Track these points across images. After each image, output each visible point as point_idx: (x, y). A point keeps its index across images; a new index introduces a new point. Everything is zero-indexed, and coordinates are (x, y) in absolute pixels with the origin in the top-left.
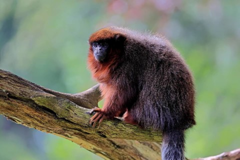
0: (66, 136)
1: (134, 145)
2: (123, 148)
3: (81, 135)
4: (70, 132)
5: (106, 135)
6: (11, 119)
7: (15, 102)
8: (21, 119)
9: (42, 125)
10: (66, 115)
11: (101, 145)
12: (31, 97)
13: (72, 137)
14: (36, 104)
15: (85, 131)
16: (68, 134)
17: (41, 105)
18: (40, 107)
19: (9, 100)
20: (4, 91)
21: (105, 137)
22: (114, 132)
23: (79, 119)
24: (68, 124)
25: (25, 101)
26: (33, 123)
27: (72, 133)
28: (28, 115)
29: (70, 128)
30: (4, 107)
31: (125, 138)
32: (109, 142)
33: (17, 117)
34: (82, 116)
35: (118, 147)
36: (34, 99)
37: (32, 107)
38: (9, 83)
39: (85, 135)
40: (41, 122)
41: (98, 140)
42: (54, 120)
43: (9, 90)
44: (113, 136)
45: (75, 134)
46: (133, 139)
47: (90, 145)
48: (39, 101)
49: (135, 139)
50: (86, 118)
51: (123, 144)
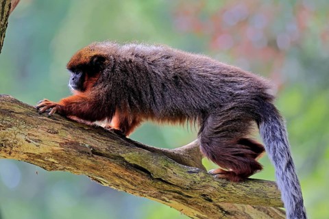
0: (164, 200)
1: (246, 211)
2: (233, 215)
3: (181, 199)
4: (168, 196)
5: (212, 199)
6: (96, 180)
7: (100, 159)
8: (108, 180)
9: (133, 187)
10: (162, 174)
11: (206, 212)
12: (120, 154)
13: (171, 201)
14: (126, 162)
15: (186, 194)
16: (166, 198)
17: (132, 162)
18: (131, 165)
19: (93, 156)
20: (87, 145)
21: (210, 201)
22: (222, 195)
23: (179, 179)
24: (165, 186)
25: (112, 158)
26: (123, 185)
27: (171, 197)
28: (116, 175)
29: (168, 191)
30: (87, 166)
31: (236, 202)
32: (216, 207)
33: (103, 178)
34: (182, 175)
35: (227, 213)
36: (123, 155)
37: (121, 165)
38: (92, 136)
39: (186, 198)
40: (132, 184)
41: (202, 205)
42: (148, 181)
43: (93, 145)
44: (220, 200)
45: (174, 197)
46: (244, 203)
47: (193, 211)
48: (130, 158)
49: (248, 203)
50: (187, 178)
51: (233, 209)
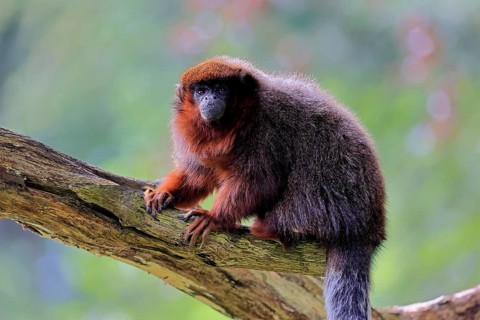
0: (138, 261)
1: (268, 281)
2: (248, 287)
3: (166, 260)
4: (145, 255)
5: (216, 262)
6: (31, 227)
7: (38, 195)
8: (51, 228)
9: (91, 241)
10: (137, 221)
11: (205, 281)
12: (70, 187)
13: (149, 263)
14: (80, 200)
15: (174, 252)
16: (141, 259)
17: (89, 201)
18: (87, 205)
19: (27, 191)
20: (18, 173)
21: (213, 264)
22: (232, 256)
23: (163, 228)
24: (142, 239)
25: (57, 194)
26: (74, 236)
27: (149, 256)
28: (64, 221)
29: (146, 247)
30: (16, 205)
31: (253, 267)
32: (220, 274)
33: (42, 224)
34: (168, 223)
35: (238, 283)
36: (75, 190)
37: (72, 205)
38: (27, 158)
39: (174, 260)
40: (88, 235)
41: (198, 270)
42: (114, 231)
43: (27, 172)
44: (229, 263)
45: (155, 257)
46: (267, 270)
47: (184, 279)
48: (85, 193)
49: (272, 269)
50: (177, 228)
51: (248, 278)
